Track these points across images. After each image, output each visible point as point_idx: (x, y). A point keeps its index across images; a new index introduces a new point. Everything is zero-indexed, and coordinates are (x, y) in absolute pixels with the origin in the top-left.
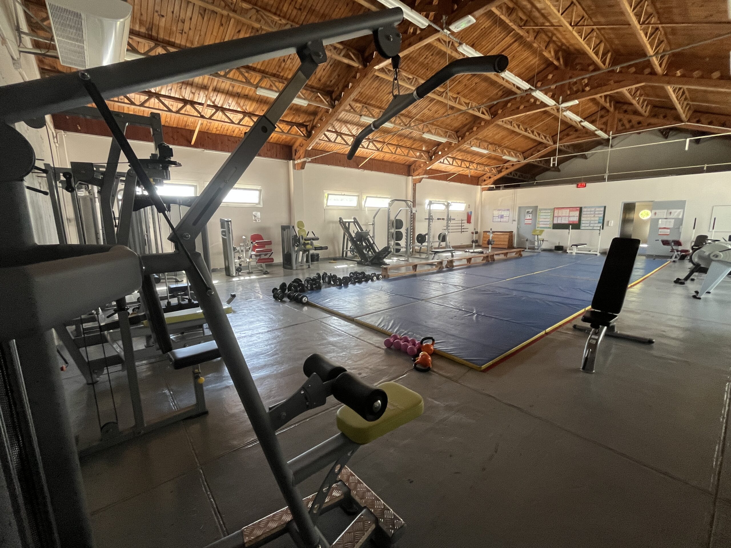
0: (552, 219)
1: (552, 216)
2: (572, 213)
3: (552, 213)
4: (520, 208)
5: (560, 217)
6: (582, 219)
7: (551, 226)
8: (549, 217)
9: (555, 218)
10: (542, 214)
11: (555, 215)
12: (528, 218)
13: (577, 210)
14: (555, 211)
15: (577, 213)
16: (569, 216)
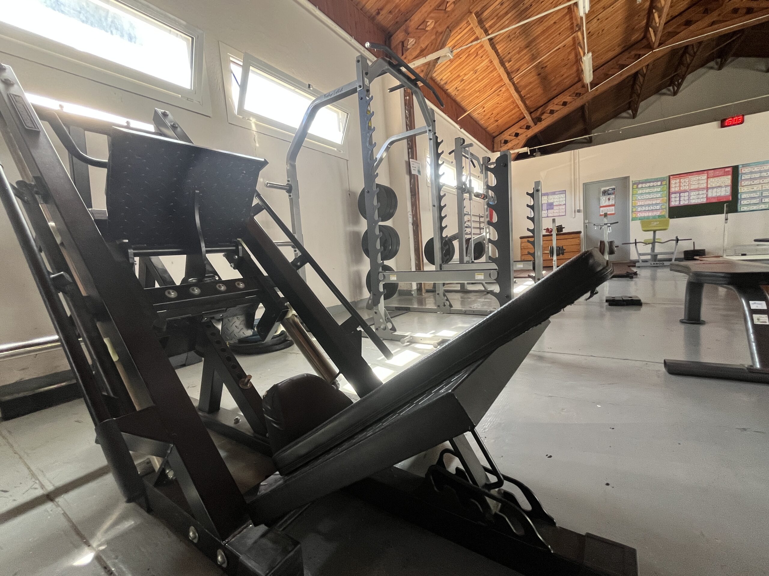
0: (666, 198)
1: (666, 193)
2: (713, 182)
3: (666, 187)
4: (585, 185)
5: (685, 191)
6: (741, 190)
7: (666, 213)
8: (659, 195)
9: (673, 196)
10: (640, 192)
11: (672, 190)
12: (607, 203)
13: (726, 174)
14: (673, 182)
15: (728, 180)
16: (707, 189)
